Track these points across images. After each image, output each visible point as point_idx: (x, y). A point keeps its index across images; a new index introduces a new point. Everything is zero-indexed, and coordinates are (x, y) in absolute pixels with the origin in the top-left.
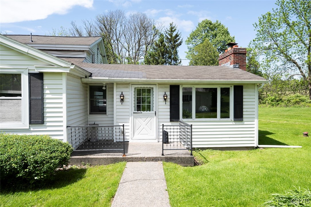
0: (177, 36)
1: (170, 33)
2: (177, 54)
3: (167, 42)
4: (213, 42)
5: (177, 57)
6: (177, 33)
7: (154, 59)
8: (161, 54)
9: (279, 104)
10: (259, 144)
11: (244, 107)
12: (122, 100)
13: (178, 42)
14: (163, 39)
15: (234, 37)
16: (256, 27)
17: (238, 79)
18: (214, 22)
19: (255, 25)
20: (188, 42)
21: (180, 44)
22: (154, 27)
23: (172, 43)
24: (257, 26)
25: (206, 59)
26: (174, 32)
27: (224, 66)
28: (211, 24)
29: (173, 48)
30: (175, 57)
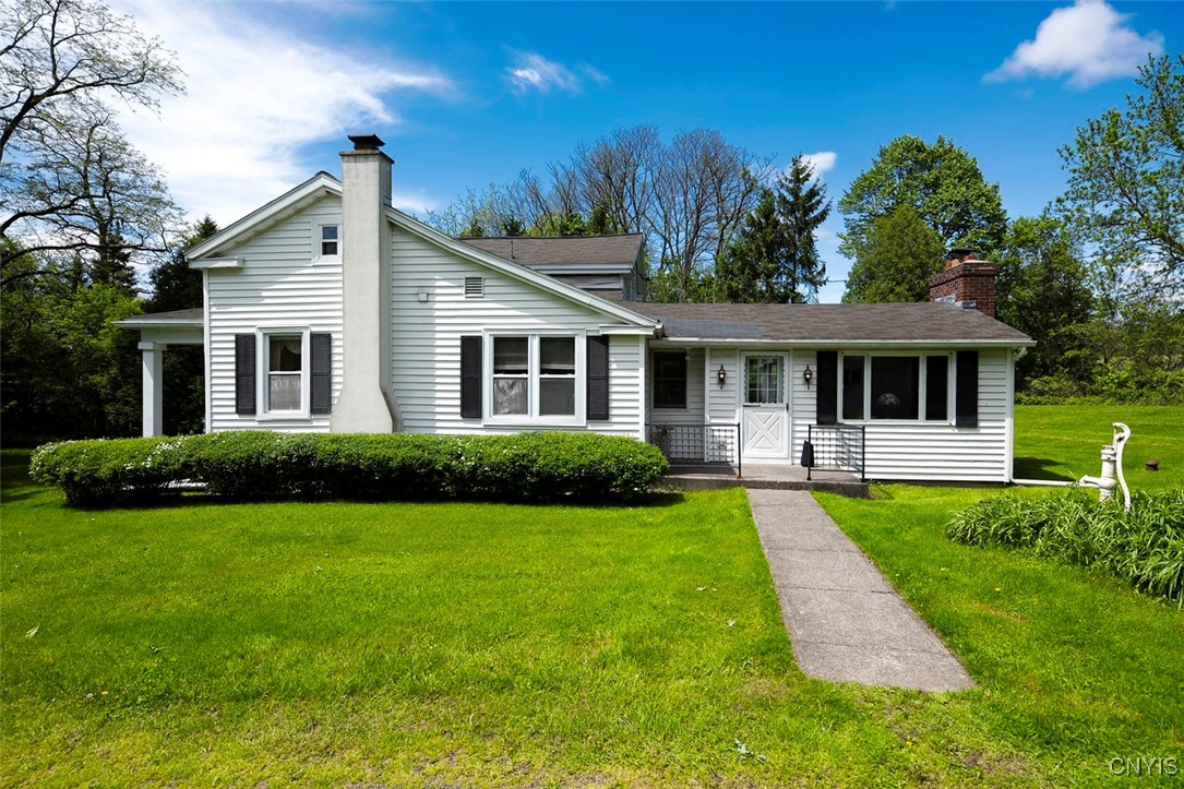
0: (813, 193)
1: (791, 185)
2: (811, 247)
3: (782, 214)
4: (929, 207)
5: (813, 258)
6: (815, 186)
7: (745, 263)
8: (764, 250)
9: (1141, 395)
10: (1014, 477)
11: (980, 396)
12: (722, 381)
13: (816, 213)
14: (771, 204)
15: (996, 187)
16: (1067, 159)
17: (965, 338)
18: (930, 143)
19: (1065, 154)
20: (848, 205)
21: (822, 217)
22: (746, 172)
23: (798, 215)
24: (1071, 154)
25: (901, 265)
26: (806, 183)
27: (941, 303)
28: (920, 149)
29: (800, 231)
30: (808, 257)
